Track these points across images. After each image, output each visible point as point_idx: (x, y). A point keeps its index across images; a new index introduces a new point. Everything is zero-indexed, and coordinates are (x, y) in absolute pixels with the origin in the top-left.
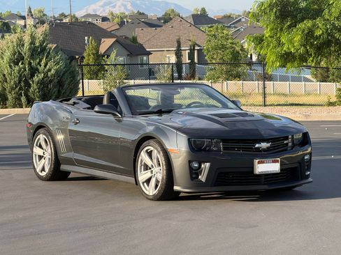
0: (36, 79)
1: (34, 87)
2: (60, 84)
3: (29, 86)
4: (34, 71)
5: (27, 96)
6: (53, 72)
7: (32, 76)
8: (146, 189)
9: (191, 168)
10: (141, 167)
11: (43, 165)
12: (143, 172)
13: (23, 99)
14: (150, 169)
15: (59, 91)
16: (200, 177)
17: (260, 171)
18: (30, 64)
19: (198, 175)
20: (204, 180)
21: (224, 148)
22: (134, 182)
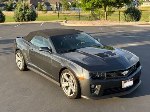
0: (26, 15)
1: (26, 17)
2: (32, 16)
3: (25, 16)
4: (25, 13)
5: (24, 19)
6: (30, 13)
7: (25, 14)
8: (65, 91)
9: (91, 88)
10: (63, 80)
11: (20, 64)
12: (64, 83)
13: (23, 20)
14: (68, 82)
15: (32, 18)
16: (95, 92)
17: (125, 86)
18: (24, 11)
19: (94, 91)
20: (97, 93)
21: (107, 76)
22: (59, 85)
